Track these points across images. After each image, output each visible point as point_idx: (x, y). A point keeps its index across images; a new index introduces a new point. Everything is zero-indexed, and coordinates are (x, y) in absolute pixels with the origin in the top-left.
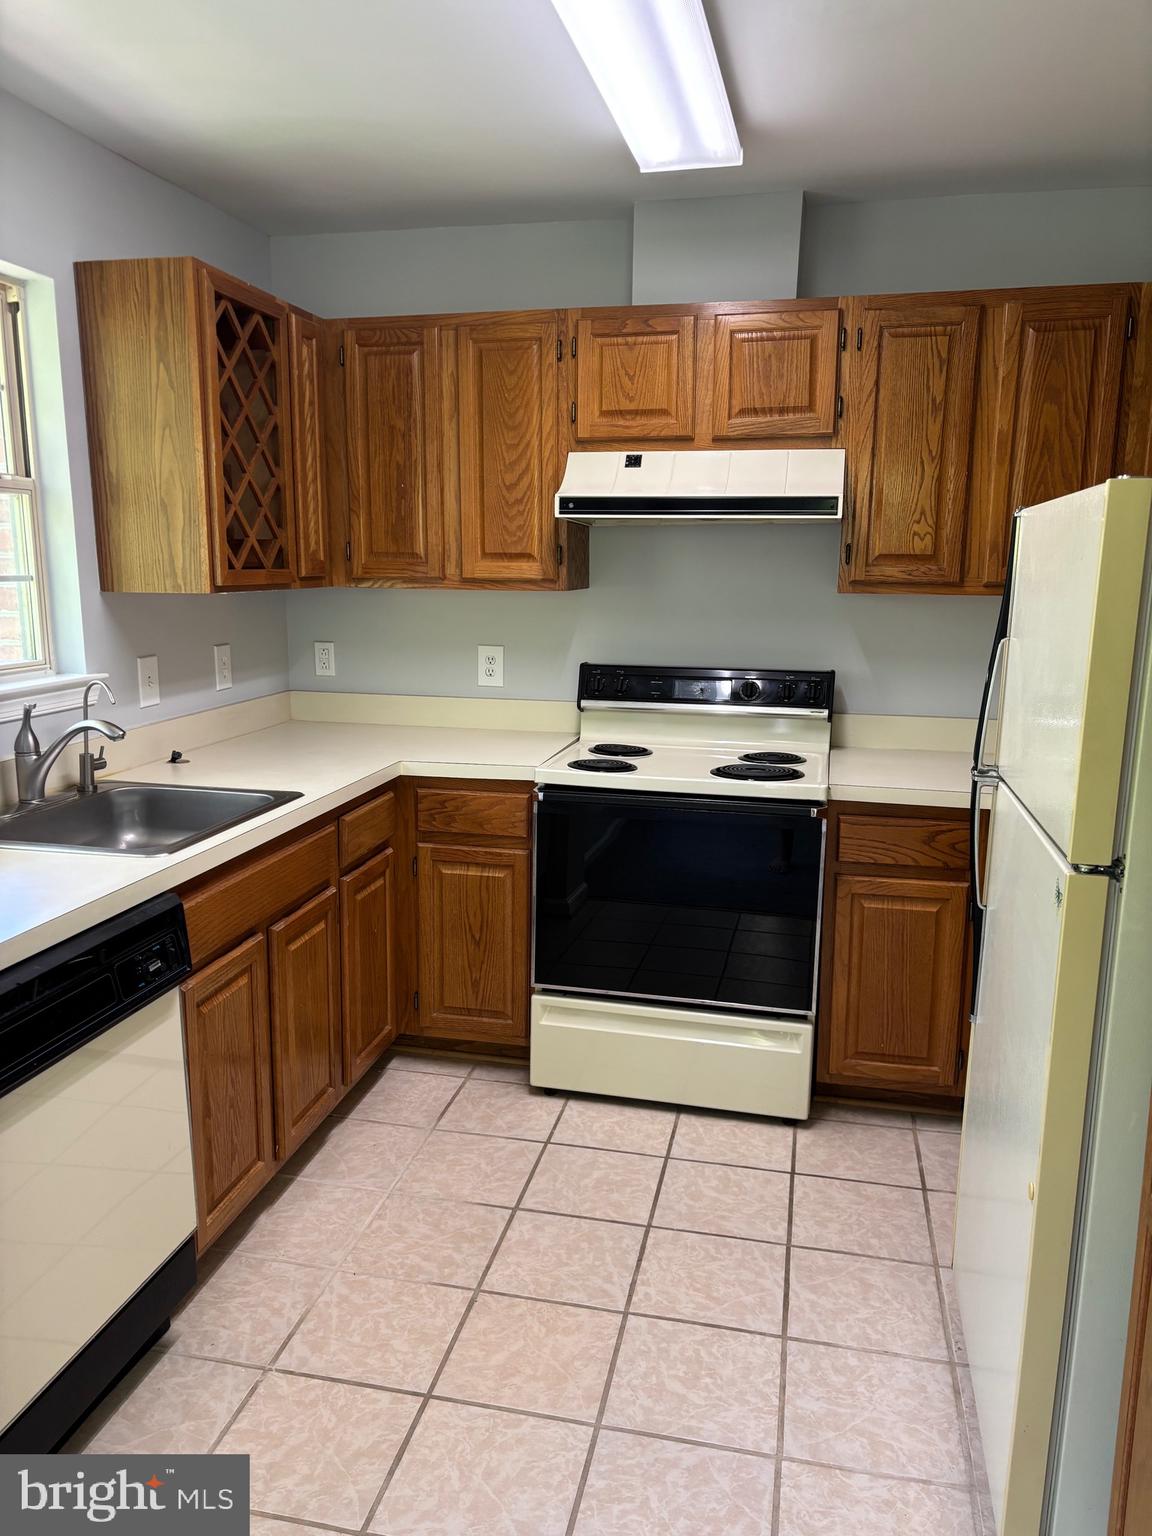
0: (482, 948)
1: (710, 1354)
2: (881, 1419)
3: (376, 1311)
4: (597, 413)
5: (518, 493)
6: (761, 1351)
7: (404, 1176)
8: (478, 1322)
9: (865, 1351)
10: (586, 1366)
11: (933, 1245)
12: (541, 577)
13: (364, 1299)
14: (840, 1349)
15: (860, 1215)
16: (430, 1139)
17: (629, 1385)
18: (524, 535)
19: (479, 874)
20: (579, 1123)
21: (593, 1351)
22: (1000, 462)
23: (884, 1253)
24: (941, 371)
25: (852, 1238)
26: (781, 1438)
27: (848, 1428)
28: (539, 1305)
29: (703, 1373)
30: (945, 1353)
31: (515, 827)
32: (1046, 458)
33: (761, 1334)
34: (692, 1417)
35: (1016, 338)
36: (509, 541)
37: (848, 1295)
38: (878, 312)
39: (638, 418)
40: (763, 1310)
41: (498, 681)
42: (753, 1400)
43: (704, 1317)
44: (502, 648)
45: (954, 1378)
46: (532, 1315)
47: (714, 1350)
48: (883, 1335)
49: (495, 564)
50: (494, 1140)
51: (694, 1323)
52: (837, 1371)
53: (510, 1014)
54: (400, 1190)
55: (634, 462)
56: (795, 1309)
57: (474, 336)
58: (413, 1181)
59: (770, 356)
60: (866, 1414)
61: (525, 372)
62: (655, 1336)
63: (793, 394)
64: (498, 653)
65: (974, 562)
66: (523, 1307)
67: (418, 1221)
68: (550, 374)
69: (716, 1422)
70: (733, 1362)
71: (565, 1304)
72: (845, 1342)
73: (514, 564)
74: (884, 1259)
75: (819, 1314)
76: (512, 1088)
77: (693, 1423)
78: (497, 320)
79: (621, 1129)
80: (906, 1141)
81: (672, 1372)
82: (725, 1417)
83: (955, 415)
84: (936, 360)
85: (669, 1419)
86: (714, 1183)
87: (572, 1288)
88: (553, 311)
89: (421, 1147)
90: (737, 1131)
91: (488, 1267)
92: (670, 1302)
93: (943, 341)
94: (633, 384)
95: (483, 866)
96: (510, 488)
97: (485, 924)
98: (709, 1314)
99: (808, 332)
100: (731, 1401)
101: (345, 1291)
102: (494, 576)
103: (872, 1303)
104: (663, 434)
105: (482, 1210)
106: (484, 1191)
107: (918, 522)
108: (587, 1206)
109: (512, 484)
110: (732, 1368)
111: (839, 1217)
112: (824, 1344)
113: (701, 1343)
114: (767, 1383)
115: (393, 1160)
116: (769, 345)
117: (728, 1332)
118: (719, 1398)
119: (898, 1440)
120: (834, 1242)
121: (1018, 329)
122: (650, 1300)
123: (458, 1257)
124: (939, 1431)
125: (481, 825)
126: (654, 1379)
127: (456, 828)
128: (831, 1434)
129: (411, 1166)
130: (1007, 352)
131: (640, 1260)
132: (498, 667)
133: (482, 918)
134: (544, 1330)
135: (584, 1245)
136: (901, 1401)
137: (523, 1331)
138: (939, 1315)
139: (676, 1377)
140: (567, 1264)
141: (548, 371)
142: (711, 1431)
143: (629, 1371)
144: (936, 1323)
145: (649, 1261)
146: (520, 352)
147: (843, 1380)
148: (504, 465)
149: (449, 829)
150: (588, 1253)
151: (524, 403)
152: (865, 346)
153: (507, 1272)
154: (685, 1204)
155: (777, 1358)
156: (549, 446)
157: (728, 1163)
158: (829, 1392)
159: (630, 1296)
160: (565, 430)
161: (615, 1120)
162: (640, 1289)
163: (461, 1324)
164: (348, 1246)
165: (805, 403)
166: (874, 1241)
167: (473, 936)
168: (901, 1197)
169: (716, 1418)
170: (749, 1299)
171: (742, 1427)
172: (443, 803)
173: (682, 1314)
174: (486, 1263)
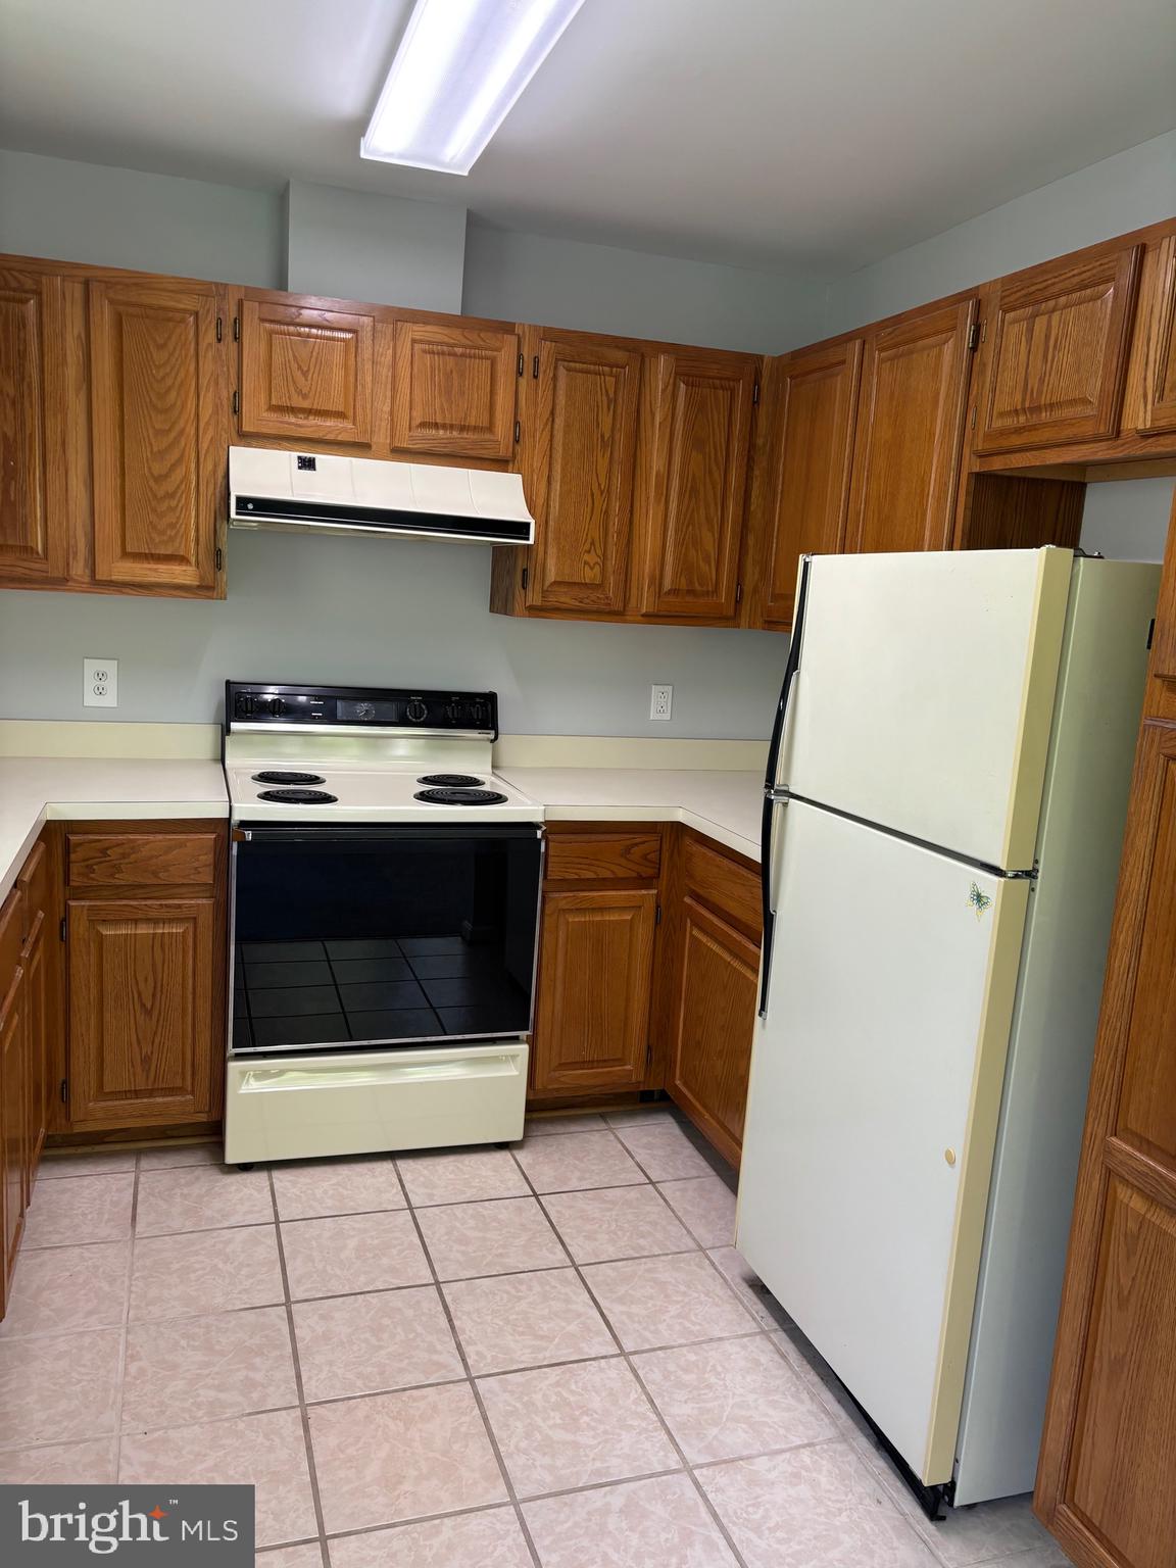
0: (155, 1018)
1: (572, 1392)
2: (744, 1401)
3: (199, 1468)
4: (264, 407)
5: (169, 486)
6: (613, 1374)
7: (133, 1303)
8: (324, 1443)
9: (694, 1344)
10: (466, 1446)
11: (689, 1232)
12: (198, 583)
13: (176, 1458)
14: (675, 1350)
15: (616, 1220)
16: (136, 1251)
17: (518, 1450)
18: (176, 534)
19: (152, 932)
20: (298, 1193)
21: (463, 1429)
22: (657, 500)
23: (656, 1251)
24: (609, 409)
25: (623, 1244)
26: (679, 1451)
27: (724, 1419)
28: (379, 1399)
29: (577, 1413)
30: (754, 1325)
31: (199, 873)
32: (694, 500)
33: (602, 1358)
34: (594, 1459)
35: (670, 388)
36: (157, 540)
37: (651, 1298)
38: (554, 344)
39: (311, 418)
40: (591, 1335)
41: (110, 700)
42: (635, 1423)
43: (545, 1358)
44: (116, 662)
45: (774, 1345)
46: (378, 1413)
47: (573, 1387)
48: (700, 1324)
49: (139, 565)
50: (215, 1234)
51: (540, 1367)
52: (686, 1370)
53: (189, 1089)
54: (138, 1319)
55: (307, 464)
56: (617, 1325)
57: (111, 295)
58: (147, 1305)
59: (452, 372)
60: (731, 1402)
61: (178, 349)
62: (512, 1392)
63: (474, 413)
64: (110, 667)
65: (634, 591)
66: (364, 1407)
67: (183, 1348)
68: (210, 354)
69: (618, 1456)
70: (596, 1392)
71: (404, 1390)
72: (675, 1341)
73: (162, 567)
74: (659, 1255)
75: (640, 1322)
76: (199, 1172)
77: (598, 1464)
78: (141, 281)
79: (347, 1190)
80: (609, 1141)
81: (551, 1422)
82: (622, 1449)
83: (620, 452)
84: (605, 398)
85: (575, 1470)
86: (472, 1223)
87: (401, 1371)
88: (211, 283)
89: (132, 1264)
90: (459, 1165)
91: (299, 1377)
92: (505, 1354)
93: (611, 380)
94: (307, 380)
95: (156, 921)
96: (159, 479)
97: (159, 989)
98: (548, 1354)
99: (489, 353)
100: (618, 1431)
101: (145, 1457)
102: (138, 579)
103: (675, 1298)
104: (340, 438)
105: (250, 1316)
106: (240, 1293)
107: (589, 552)
108: (362, 1279)
109: (160, 476)
110: (599, 1399)
111: (600, 1227)
112: (660, 1348)
113: (557, 1384)
114: (636, 1402)
115: (106, 1288)
116: (451, 361)
117: (575, 1365)
118: (605, 1432)
119: (766, 1415)
120: (611, 1251)
121: (671, 381)
122: (485, 1358)
123: (259, 1377)
124: (792, 1396)
125: (155, 874)
126: (538, 1437)
127: (123, 878)
128: (715, 1431)
129: (133, 1289)
130: (663, 400)
131: (450, 1320)
132: (111, 684)
133: (155, 983)
134: (401, 1424)
135: (386, 1321)
136: (749, 1379)
137: (380, 1433)
138: (730, 1293)
139: (555, 1426)
140: (381, 1348)
141: (207, 350)
142: (619, 1468)
143: (510, 1437)
144: (732, 1301)
145: (460, 1319)
146: (171, 324)
147: (694, 1376)
148: (152, 452)
149: (113, 881)
150: (395, 1328)
151: (177, 384)
152: (541, 376)
153: (323, 1376)
154: (458, 1251)
155: (630, 1376)
156: (209, 436)
157: (473, 1200)
158: (690, 1392)
159: (464, 1360)
160: (225, 421)
161: (334, 1181)
162: (469, 1350)
163: (309, 1448)
164: (114, 1403)
165: (486, 424)
166: (642, 1242)
167: (143, 1005)
168: (639, 1195)
169: (615, 1453)
170: (573, 1328)
171: (640, 1452)
172: (104, 852)
173: (522, 1362)
174: (293, 1373)
